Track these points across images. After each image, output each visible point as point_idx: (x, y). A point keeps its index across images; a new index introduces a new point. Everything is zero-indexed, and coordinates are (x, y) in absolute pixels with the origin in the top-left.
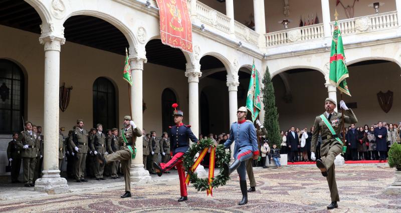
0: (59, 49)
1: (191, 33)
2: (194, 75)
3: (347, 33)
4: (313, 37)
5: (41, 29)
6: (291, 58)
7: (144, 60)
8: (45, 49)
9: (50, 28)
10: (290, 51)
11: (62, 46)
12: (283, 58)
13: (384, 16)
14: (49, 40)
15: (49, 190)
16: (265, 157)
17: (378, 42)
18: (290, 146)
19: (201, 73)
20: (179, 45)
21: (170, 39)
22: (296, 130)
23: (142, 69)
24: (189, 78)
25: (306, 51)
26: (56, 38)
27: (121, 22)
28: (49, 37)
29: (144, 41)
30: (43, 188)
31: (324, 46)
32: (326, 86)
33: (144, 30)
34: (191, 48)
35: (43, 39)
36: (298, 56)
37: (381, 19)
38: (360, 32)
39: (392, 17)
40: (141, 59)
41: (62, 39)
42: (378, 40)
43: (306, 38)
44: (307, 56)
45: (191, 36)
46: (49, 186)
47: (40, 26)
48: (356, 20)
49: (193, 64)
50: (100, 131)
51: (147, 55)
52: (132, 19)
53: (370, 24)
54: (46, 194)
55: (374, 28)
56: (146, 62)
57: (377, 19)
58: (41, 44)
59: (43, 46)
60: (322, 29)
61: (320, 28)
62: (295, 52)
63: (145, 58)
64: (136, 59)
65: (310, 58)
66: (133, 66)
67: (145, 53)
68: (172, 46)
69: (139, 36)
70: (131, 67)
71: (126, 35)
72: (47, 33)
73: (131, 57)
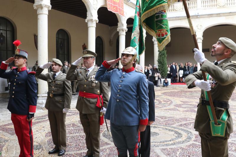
0: (47, 13)
1: (123, 4)
2: (123, 30)
3: (211, 7)
4: (190, 9)
6: (176, 21)
7: (97, 21)
8: (38, 13)
10: (176, 16)
11: (49, 11)
12: (170, 20)
14: (41, 7)
15: (43, 108)
16: (158, 80)
18: (172, 74)
19: (127, 29)
20: (117, 11)
21: (112, 7)
22: (175, 64)
23: (95, 26)
24: (119, 32)
25: (185, 17)
26: (46, 5)
28: (41, 4)
29: (96, 8)
30: (39, 106)
31: (197, 14)
32: (197, 39)
33: (97, 1)
34: (123, 14)
35: (36, 6)
36: (180, 20)
38: (219, 7)
40: (95, 20)
41: (49, 6)
42: (231, 13)
44: (185, 20)
45: (123, 6)
46: (43, 105)
49: (123, 23)
50: (66, 65)
51: (98, 18)
53: (226, 2)
54: (42, 110)
55: (228, 5)
56: (98, 22)
59: (36, 11)
60: (196, 3)
61: (195, 3)
62: (178, 17)
64: (92, 20)
65: (187, 21)
66: (90, 24)
67: (97, 16)
68: (113, 12)
69: (94, 5)
70: (88, 25)
71: (85, 4)
72: (39, 1)
73: (88, 18)
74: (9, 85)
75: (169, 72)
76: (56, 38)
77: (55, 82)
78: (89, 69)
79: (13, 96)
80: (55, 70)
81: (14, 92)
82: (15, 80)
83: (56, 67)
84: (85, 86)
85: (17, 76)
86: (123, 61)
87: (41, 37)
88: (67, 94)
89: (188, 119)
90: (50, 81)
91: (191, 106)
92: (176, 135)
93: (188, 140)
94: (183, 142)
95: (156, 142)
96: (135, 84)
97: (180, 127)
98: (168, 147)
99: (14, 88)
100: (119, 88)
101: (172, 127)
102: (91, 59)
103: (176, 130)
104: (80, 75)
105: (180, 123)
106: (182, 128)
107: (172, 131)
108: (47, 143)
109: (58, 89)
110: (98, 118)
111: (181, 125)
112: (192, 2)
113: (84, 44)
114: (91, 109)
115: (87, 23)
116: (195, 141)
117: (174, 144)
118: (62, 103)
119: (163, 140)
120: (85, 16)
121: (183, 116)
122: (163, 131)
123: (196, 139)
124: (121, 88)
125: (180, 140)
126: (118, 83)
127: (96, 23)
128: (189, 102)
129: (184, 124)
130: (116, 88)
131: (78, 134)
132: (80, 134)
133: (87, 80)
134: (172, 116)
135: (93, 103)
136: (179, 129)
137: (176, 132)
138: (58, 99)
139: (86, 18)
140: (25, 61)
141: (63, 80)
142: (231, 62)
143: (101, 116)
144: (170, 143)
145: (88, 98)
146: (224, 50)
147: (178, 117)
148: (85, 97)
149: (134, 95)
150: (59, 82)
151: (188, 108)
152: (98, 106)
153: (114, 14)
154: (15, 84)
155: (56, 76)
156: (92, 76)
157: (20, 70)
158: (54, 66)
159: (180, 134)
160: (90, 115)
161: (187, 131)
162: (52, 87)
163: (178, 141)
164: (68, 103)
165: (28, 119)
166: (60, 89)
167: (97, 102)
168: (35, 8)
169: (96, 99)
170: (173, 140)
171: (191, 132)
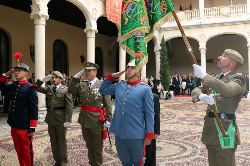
0: (44, 23)
3: (214, 16)
4: (192, 18)
5: (32, 8)
7: (96, 31)
8: (35, 23)
9: (39, 8)
11: (47, 21)
12: (173, 30)
13: (239, 6)
14: (38, 17)
15: (41, 122)
16: (160, 93)
17: (234, 23)
18: (174, 86)
20: (117, 21)
21: (112, 17)
22: (178, 76)
23: (95, 37)
25: (188, 26)
26: (43, 15)
27: (82, 4)
28: (39, 14)
29: (96, 18)
31: (200, 24)
32: (200, 49)
33: (96, 10)
35: (34, 16)
37: (236, 8)
38: (223, 16)
39: (243, 7)
41: (47, 16)
42: (234, 22)
43: (188, 18)
44: (188, 30)
46: (41, 119)
47: (31, 6)
48: (221, 8)
50: (64, 78)
51: (98, 28)
52: (89, 2)
53: (230, 11)
54: (39, 125)
55: (232, 14)
56: (97, 32)
57: (234, 8)
58: (32, 20)
59: (33, 20)
60: (198, 12)
61: (197, 12)
63: (96, 29)
64: (91, 30)
65: (190, 31)
66: (89, 35)
67: (96, 26)
68: (113, 22)
69: (93, 14)
70: (87, 36)
71: (84, 14)
72: (36, 11)
73: (87, 28)
74: (3, 98)
75: (171, 84)
76: (53, 49)
77: (55, 95)
78: (91, 82)
79: (14, 110)
80: (55, 83)
81: (14, 106)
82: (16, 93)
83: (57, 80)
84: (88, 99)
85: (17, 89)
86: (128, 73)
87: (38, 48)
88: (68, 108)
89: (193, 133)
90: (51, 94)
91: (195, 119)
92: (181, 149)
93: (193, 154)
94: (188, 156)
95: (160, 157)
96: (141, 97)
97: (185, 141)
98: (173, 162)
99: (15, 101)
100: (124, 101)
101: (177, 141)
102: (94, 72)
103: (181, 144)
104: (82, 88)
105: (185, 137)
106: (187, 142)
107: (177, 145)
108: (46, 159)
109: (59, 102)
110: (101, 132)
111: (186, 139)
112: (194, 11)
113: (83, 55)
114: (94, 123)
115: (86, 34)
116: (200, 155)
117: (179, 158)
118: (63, 117)
119: (167, 154)
120: (84, 27)
121: (187, 129)
122: (168, 145)
123: (202, 153)
124: (126, 101)
125: (185, 154)
126: (123, 96)
127: (96, 34)
128: (193, 115)
129: (189, 138)
130: (122, 101)
131: (79, 150)
132: (81, 149)
133: (90, 93)
134: (176, 130)
135: (96, 117)
136: (184, 143)
137: (181, 146)
138: (58, 112)
139: (85, 28)
140: (26, 74)
141: (64, 93)
142: (236, 74)
143: (104, 130)
144: (175, 157)
145: (91, 112)
146: (230, 62)
147: (182, 131)
148: (87, 111)
149: (140, 108)
150: (60, 96)
151: (192, 121)
152: (101, 120)
153: (114, 24)
154: (15, 97)
155: (56, 89)
156: (95, 89)
157: (21, 83)
158: (55, 79)
159: (185, 148)
160: (93, 128)
161: (192, 145)
162: (52, 100)
163: (183, 156)
164: (69, 117)
165: (28, 134)
166: (61, 103)
167: (100, 116)
168: (31, 18)
169: (99, 113)
170: (178, 154)
171: (196, 146)
